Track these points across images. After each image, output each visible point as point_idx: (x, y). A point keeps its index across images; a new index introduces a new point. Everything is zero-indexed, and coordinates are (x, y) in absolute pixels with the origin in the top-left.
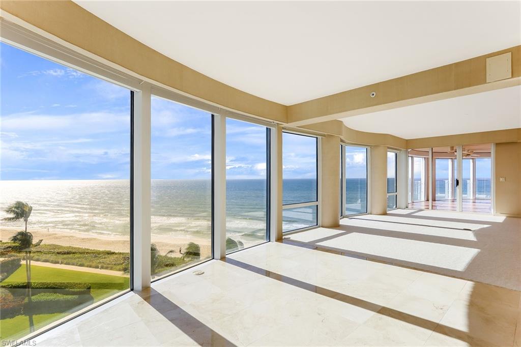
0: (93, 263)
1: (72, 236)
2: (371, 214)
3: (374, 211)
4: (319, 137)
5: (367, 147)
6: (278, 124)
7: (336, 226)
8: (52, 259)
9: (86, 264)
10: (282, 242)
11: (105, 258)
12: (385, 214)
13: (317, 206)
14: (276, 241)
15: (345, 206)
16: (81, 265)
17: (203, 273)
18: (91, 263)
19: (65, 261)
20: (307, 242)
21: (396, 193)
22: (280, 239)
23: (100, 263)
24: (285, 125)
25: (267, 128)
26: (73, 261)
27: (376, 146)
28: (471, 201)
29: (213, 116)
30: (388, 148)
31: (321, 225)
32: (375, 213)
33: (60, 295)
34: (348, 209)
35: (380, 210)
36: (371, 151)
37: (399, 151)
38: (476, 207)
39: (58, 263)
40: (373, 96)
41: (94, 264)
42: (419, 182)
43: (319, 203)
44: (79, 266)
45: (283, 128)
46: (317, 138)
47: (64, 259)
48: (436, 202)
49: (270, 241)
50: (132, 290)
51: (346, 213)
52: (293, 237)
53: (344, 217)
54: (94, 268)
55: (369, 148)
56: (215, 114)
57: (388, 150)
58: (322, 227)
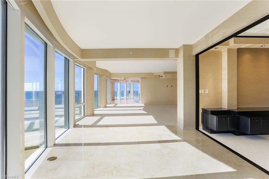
2: (100, 108)
3: (101, 106)
4: (85, 68)
5: (98, 75)
7: (93, 115)
12: (106, 107)
22: (75, 126)
28: (125, 99)
31: (86, 116)
32: (102, 107)
36: (100, 77)
37: (107, 78)
38: (127, 101)
40: (131, 54)
43: (85, 104)
49: (69, 128)
58: (87, 116)
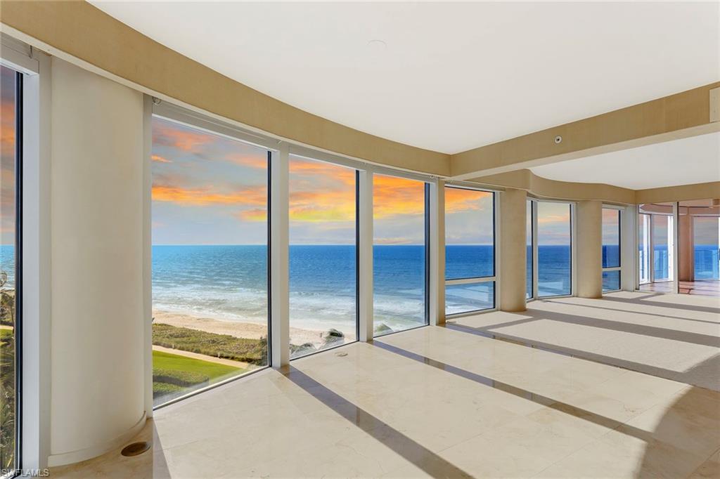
0: (211, 349)
1: (185, 316)
2: (577, 296)
3: (582, 294)
4: (497, 192)
5: (571, 203)
6: (439, 178)
7: (521, 309)
8: (163, 342)
9: (203, 351)
10: (445, 327)
11: (224, 344)
12: (599, 297)
13: (494, 282)
14: (437, 325)
15: (537, 284)
16: (198, 352)
17: (347, 355)
18: (208, 350)
19: (179, 346)
20: (476, 327)
21: (619, 269)
22: (442, 322)
23: (219, 350)
24: (447, 178)
25: (425, 184)
26: (187, 345)
27: (585, 201)
29: (357, 172)
30: (603, 203)
31: (499, 308)
33: (174, 386)
34: (541, 288)
35: (591, 292)
36: (577, 209)
37: (623, 208)
39: (171, 347)
40: (559, 142)
41: (212, 351)
42: (664, 252)
43: (498, 279)
44: (195, 352)
45: (446, 182)
46: (494, 193)
47: (178, 343)
48: (696, 283)
49: (429, 325)
50: (271, 366)
51: (540, 294)
52: (459, 321)
53: (535, 300)
54: (211, 356)
55: (574, 205)
56: (360, 170)
57: (604, 205)
58: (501, 310)
